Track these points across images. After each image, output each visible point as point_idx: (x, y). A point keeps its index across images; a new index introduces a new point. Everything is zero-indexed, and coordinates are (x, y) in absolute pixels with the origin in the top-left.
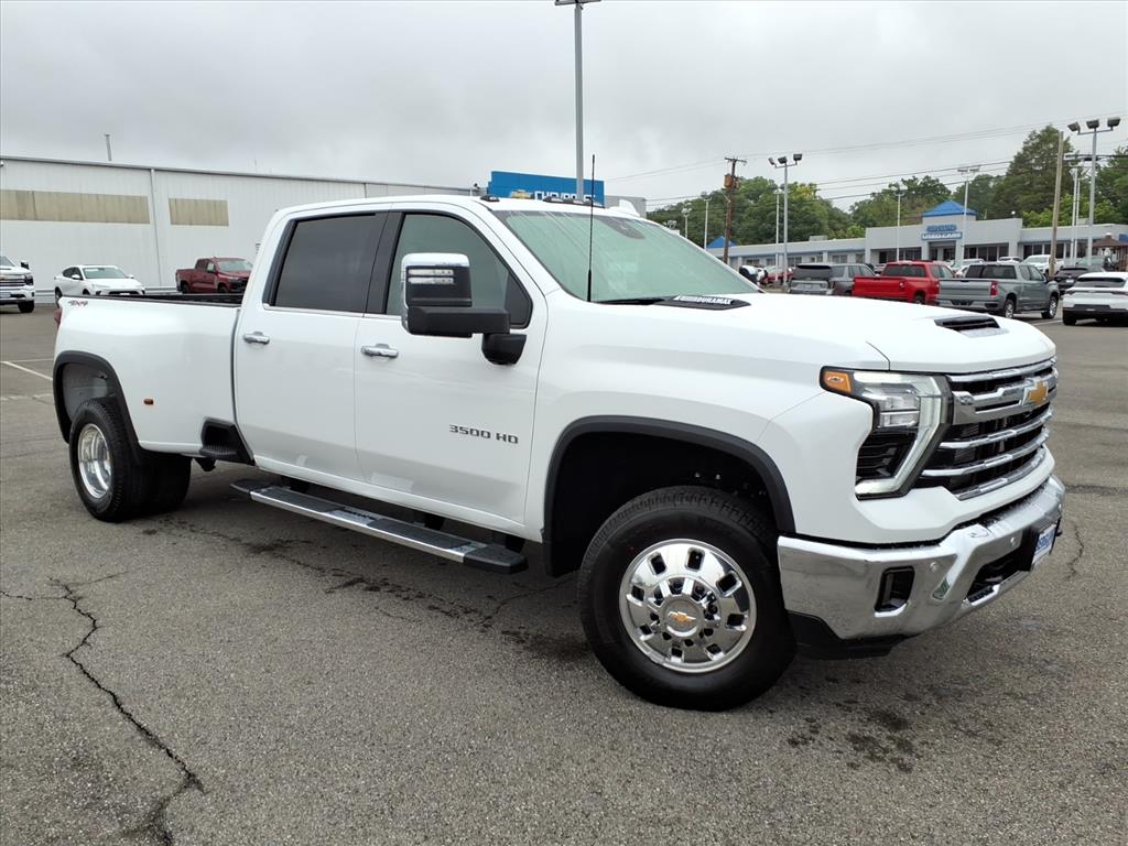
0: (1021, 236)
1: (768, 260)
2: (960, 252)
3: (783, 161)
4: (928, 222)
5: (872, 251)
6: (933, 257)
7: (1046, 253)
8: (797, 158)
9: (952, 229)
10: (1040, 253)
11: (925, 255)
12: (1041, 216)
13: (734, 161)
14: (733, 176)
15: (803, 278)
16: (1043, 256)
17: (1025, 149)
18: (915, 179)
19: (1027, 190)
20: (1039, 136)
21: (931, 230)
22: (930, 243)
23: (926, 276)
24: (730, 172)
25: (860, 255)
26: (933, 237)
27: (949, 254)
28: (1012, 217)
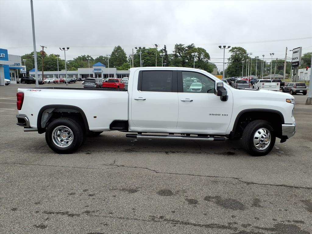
0: (116, 72)
1: (50, 76)
2: (102, 76)
3: (64, 49)
4: (94, 67)
5: (80, 74)
6: (96, 77)
7: (127, 77)
8: (68, 48)
9: (100, 70)
10: (125, 77)
11: (94, 76)
12: (120, 67)
13: (43, 47)
14: (43, 51)
15: (88, 82)
16: (126, 77)
17: (114, 51)
18: (85, 56)
19: (115, 61)
20: (117, 48)
21: (95, 70)
22: (95, 73)
23: (119, 82)
24: (42, 50)
25: (77, 75)
26: (96, 71)
27: (100, 76)
28: (114, 67)
